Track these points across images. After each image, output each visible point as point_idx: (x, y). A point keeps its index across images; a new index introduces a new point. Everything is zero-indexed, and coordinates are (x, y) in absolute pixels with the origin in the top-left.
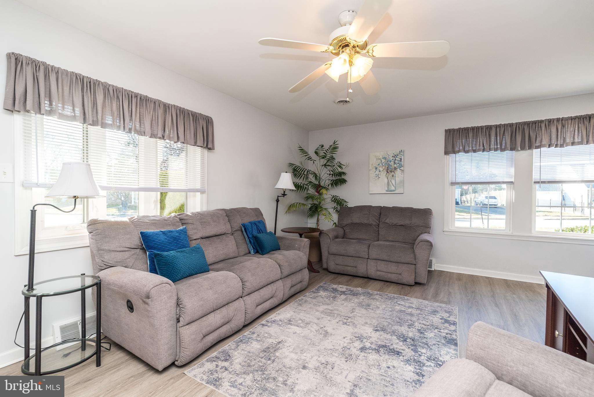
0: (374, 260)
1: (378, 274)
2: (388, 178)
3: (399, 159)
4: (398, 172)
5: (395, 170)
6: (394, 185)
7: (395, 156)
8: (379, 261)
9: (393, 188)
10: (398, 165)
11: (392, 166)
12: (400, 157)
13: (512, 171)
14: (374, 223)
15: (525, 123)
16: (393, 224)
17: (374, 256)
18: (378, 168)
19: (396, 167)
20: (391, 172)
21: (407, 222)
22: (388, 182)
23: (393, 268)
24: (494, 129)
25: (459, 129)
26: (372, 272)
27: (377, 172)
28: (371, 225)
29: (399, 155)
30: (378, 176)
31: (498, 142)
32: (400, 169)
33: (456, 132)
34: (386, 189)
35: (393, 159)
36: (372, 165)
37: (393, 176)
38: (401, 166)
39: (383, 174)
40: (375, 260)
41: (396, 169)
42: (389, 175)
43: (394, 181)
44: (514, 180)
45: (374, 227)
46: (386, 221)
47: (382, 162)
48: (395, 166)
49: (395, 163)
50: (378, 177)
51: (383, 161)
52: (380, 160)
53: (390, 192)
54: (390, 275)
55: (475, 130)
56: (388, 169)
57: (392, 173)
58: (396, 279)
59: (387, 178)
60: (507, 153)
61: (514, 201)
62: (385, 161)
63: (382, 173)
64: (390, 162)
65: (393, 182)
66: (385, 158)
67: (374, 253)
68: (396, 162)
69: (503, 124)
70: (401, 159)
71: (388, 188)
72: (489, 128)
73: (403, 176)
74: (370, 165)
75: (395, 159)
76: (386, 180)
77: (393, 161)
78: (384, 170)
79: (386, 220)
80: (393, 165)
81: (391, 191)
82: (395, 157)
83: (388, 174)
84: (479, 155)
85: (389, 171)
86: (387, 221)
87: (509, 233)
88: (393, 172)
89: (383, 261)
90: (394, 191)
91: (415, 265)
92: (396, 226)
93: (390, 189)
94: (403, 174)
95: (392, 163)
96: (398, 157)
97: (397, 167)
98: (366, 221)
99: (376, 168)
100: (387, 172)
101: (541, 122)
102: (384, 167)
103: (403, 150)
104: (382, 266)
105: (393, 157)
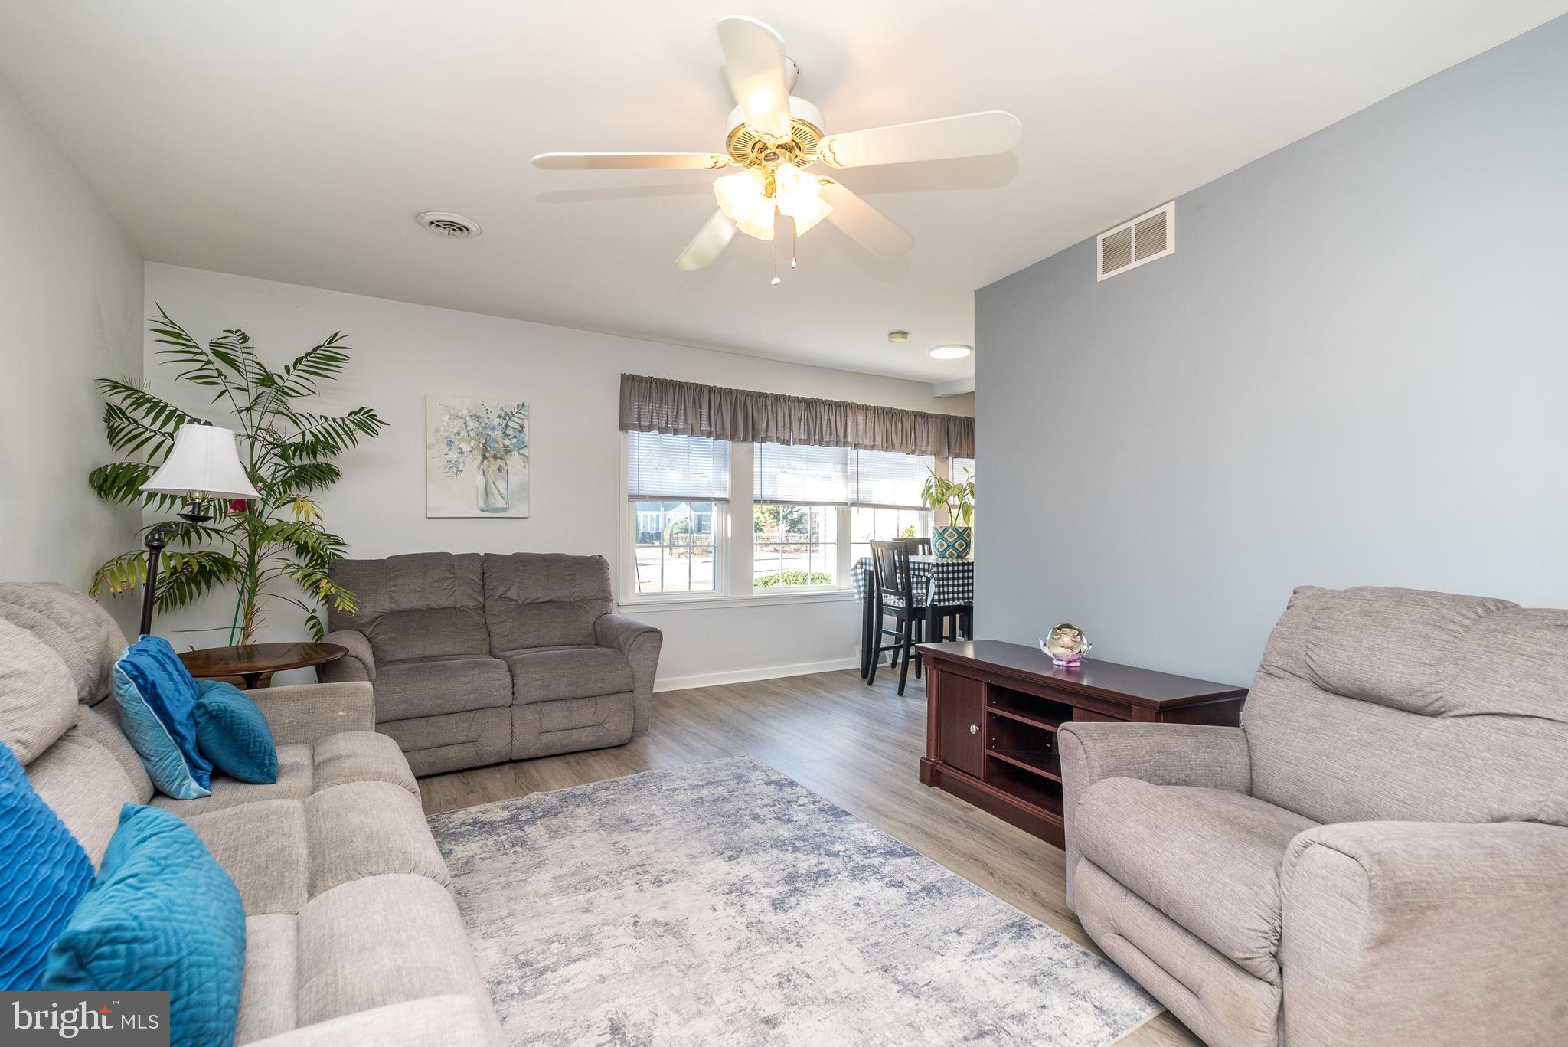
0: (531, 706)
1: (544, 741)
2: (487, 474)
3: (517, 426)
4: (514, 459)
5: (506, 454)
6: (505, 495)
7: (506, 416)
8: (546, 704)
9: (501, 503)
10: (514, 441)
11: (497, 443)
12: (520, 421)
13: (726, 477)
14: (472, 604)
15: (748, 394)
16: (528, 601)
17: (535, 695)
18: (457, 443)
19: (508, 446)
20: (495, 457)
21: (562, 592)
22: (486, 486)
23: (584, 713)
24: (706, 394)
25: (650, 380)
26: (527, 741)
27: (453, 455)
28: (462, 609)
29: (517, 415)
30: (456, 468)
31: (712, 420)
32: (521, 451)
33: (644, 385)
34: (482, 504)
35: (500, 424)
36: (437, 430)
37: (500, 470)
38: (522, 445)
39: (472, 464)
40: (535, 706)
41: (510, 451)
42: (488, 467)
43: (505, 484)
44: (729, 495)
45: (475, 616)
46: (508, 595)
47: (469, 428)
48: (507, 442)
49: (505, 435)
50: (455, 470)
51: (472, 424)
52: (461, 421)
53: (491, 513)
54: (575, 735)
55: (677, 388)
56: (485, 450)
57: (499, 461)
58: (593, 738)
59: (484, 474)
60: (725, 444)
61: (729, 535)
62: (477, 424)
63: (468, 460)
64: (493, 429)
65: (502, 486)
66: (477, 418)
67: (531, 685)
68: (510, 432)
69: (718, 386)
70: (522, 426)
71: (486, 500)
72: (699, 389)
73: (526, 471)
74: (430, 432)
75: (507, 425)
76: (480, 481)
77: (500, 428)
78: (474, 452)
79: (506, 591)
80: (500, 440)
81: (496, 510)
82: (505, 419)
83: (486, 462)
84: (682, 440)
85: (488, 455)
86: (512, 593)
87: (720, 595)
88: (501, 458)
89: (555, 703)
90: (503, 510)
91: (631, 691)
92: (535, 605)
93: (492, 506)
94: (527, 466)
95: (497, 434)
96: (513, 418)
97: (511, 447)
98: (444, 601)
99: (450, 444)
100: (484, 457)
101: (766, 396)
102: (473, 443)
103: (526, 404)
104: (556, 716)
105: (500, 417)
